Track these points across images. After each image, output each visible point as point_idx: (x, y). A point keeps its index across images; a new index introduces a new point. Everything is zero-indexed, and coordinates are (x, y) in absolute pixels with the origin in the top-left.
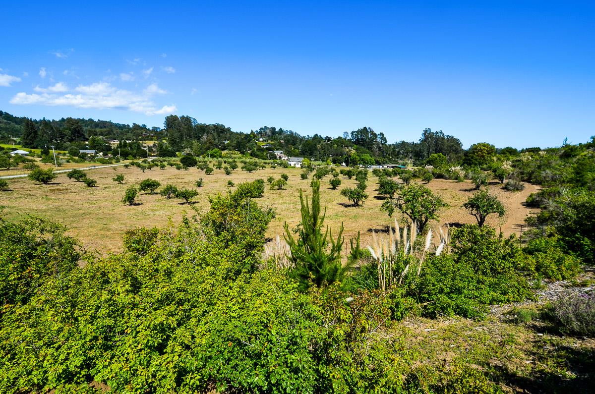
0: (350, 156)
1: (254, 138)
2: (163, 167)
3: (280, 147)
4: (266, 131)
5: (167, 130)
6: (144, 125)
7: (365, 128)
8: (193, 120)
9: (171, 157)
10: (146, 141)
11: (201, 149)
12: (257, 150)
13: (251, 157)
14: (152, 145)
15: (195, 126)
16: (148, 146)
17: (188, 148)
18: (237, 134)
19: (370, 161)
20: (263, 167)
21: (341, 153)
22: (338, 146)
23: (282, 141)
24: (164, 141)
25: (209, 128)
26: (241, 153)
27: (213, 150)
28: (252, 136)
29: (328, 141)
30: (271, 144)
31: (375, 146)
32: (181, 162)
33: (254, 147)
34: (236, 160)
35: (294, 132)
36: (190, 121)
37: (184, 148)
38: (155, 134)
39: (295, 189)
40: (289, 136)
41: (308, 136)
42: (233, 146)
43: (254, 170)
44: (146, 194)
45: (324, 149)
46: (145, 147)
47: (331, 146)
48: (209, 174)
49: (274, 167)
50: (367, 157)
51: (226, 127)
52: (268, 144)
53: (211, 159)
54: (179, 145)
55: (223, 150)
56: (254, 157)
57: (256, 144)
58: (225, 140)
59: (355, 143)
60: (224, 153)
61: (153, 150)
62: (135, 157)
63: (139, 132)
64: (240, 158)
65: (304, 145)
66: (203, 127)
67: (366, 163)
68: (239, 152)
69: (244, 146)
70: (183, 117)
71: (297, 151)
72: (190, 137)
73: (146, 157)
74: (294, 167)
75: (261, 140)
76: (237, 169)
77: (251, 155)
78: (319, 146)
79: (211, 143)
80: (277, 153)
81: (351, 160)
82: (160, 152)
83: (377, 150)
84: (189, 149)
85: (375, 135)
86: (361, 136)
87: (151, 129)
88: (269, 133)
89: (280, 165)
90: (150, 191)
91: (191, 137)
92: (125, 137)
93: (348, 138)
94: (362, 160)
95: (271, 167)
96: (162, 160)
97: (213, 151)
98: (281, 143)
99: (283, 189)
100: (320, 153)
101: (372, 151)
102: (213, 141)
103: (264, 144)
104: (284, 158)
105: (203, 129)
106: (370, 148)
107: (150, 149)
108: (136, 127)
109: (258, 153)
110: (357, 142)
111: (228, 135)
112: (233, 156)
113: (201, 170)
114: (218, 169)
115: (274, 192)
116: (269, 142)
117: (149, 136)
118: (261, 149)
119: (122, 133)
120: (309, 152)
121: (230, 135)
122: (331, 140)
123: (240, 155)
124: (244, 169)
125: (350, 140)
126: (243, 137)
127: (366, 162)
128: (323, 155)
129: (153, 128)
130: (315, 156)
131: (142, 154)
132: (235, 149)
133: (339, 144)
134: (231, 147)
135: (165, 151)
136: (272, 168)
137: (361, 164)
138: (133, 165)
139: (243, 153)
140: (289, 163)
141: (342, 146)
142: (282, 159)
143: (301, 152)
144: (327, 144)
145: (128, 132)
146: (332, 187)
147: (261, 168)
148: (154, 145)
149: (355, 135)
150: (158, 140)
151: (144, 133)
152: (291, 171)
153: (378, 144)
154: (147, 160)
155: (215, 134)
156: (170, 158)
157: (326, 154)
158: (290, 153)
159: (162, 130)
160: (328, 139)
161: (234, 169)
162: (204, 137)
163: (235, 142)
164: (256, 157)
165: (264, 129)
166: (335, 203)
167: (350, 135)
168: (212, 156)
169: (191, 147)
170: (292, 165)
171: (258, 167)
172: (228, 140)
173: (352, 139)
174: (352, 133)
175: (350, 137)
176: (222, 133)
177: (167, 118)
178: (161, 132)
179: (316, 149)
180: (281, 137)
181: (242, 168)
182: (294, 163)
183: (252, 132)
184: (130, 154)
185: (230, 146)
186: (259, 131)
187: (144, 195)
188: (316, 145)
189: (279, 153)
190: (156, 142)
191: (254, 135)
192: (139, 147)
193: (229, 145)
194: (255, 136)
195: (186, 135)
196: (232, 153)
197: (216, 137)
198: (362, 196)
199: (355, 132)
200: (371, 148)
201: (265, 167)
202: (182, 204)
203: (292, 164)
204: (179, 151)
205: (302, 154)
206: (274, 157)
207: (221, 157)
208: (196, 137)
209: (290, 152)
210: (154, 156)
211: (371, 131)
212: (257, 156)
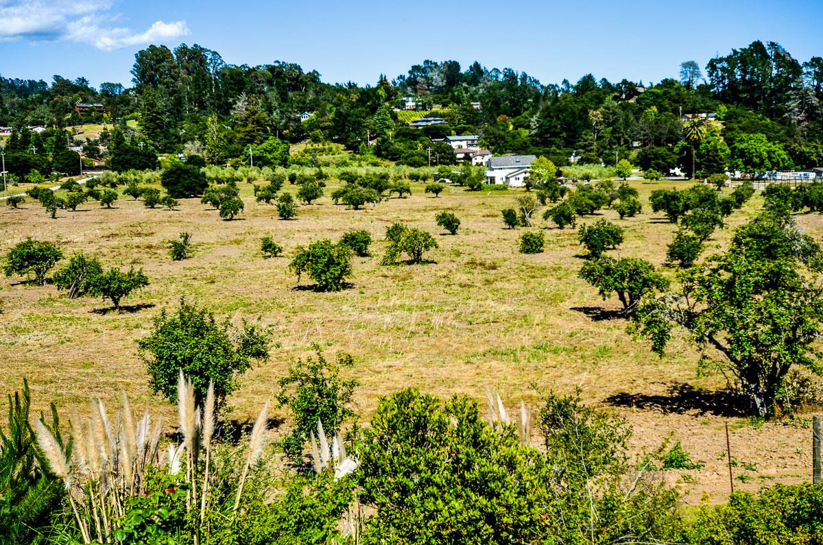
0: (696, 143)
1: (388, 99)
2: (109, 200)
3: (470, 122)
4: (430, 75)
5: (139, 90)
6: (83, 80)
7: (757, 46)
8: (209, 57)
9: (142, 169)
10: (85, 127)
11: (231, 142)
12: (396, 137)
13: (379, 160)
14: (98, 137)
15: (217, 73)
16: (88, 140)
17: (193, 140)
18: (339, 89)
19: (770, 158)
20: (403, 191)
21: (671, 132)
22: (662, 109)
23: (477, 106)
24: (132, 124)
25: (256, 77)
26: (348, 148)
27: (262, 142)
28: (381, 92)
29: (629, 97)
30: (442, 116)
31: (793, 104)
32: (164, 184)
33: (388, 127)
34: (324, 170)
35: (518, 71)
36: (202, 61)
37: (185, 142)
38: (109, 103)
39: (467, 259)
40: (502, 85)
41: (565, 82)
42: (323, 129)
43: (369, 200)
44: (23, 283)
45: (615, 121)
46: (78, 144)
47: (638, 113)
48: (231, 220)
49: (437, 191)
50: (759, 144)
51: (305, 71)
52: (432, 115)
53: (253, 172)
54: (172, 131)
55: (295, 140)
56: (386, 157)
57: (394, 117)
58: (302, 110)
59: (722, 98)
60: (296, 150)
61: (98, 151)
62: (46, 173)
63: (67, 99)
64: (344, 164)
65: (547, 114)
66: (239, 74)
67: (755, 165)
68: (342, 147)
69: (358, 126)
70: (183, 50)
71: (525, 133)
72: (202, 106)
73: (77, 173)
74: (504, 188)
75: (410, 104)
76: (318, 200)
77: (378, 152)
78: (595, 115)
79: (258, 122)
80: (459, 144)
81: (700, 156)
82: (116, 155)
83: (802, 116)
84: (198, 143)
85: (794, 68)
86: (745, 71)
87: (98, 90)
88: (438, 79)
89: (459, 181)
90: (33, 276)
91: (205, 108)
92: (29, 118)
93: (698, 82)
94: (742, 153)
95: (427, 190)
96: (115, 180)
97: (264, 145)
98: (474, 113)
99: (427, 262)
100: (599, 138)
101: (783, 122)
102: (265, 114)
103: (418, 116)
104: (479, 159)
105: (239, 80)
106: (776, 113)
107: (91, 150)
108: (63, 86)
109: (399, 146)
110: (731, 94)
111: (311, 96)
112: (323, 158)
113: (212, 207)
114: (263, 202)
115: (393, 271)
116: (437, 108)
117: (92, 110)
118: (408, 135)
119: (22, 107)
120: (564, 134)
121: (317, 93)
122: (638, 93)
123: (346, 155)
124: (340, 200)
125: (704, 89)
126: (355, 97)
127: (757, 160)
128: (611, 143)
129: (103, 85)
130: (584, 147)
131: (67, 165)
132: (329, 137)
133: (666, 103)
134: (318, 131)
135: (127, 152)
136: (431, 194)
137: (737, 167)
138: (35, 197)
139: (353, 148)
140: (489, 174)
141: (676, 111)
142: (474, 162)
143: (536, 135)
144: (624, 107)
145: (41, 103)
146: (588, 251)
147: (397, 194)
148: (104, 136)
149: (723, 69)
150: (114, 121)
151: (79, 103)
152: (489, 201)
153: (803, 96)
154: (74, 183)
155: (273, 95)
156: (139, 172)
157: (618, 139)
158: (501, 142)
159: (127, 91)
160: (630, 88)
161: (309, 199)
162: (241, 106)
163: (331, 116)
164: (392, 160)
165: (424, 71)
166: (568, 304)
167: (704, 73)
168: (260, 162)
169: (202, 139)
170: (499, 182)
171: (386, 192)
172: (311, 110)
173: (712, 86)
174: (712, 65)
175: (704, 78)
176: (295, 88)
177: (142, 57)
178: (124, 99)
179: (588, 125)
180: (476, 92)
181: (336, 196)
182: (504, 173)
183: (383, 82)
184: (36, 166)
185: (318, 127)
186: (407, 76)
187: (20, 286)
188: (586, 112)
189: (464, 144)
190: (110, 127)
191: (387, 90)
192: (60, 144)
193: (313, 125)
194: (391, 93)
195: (190, 100)
196: (322, 151)
197: (275, 104)
198: (645, 283)
199: (721, 60)
200: (781, 112)
201: (408, 191)
202: (104, 311)
203: (499, 176)
204: (171, 151)
205: (541, 143)
206: (448, 157)
207: (285, 163)
208: (220, 107)
209: (502, 138)
210: (99, 168)
211: (777, 55)
212: (394, 156)
